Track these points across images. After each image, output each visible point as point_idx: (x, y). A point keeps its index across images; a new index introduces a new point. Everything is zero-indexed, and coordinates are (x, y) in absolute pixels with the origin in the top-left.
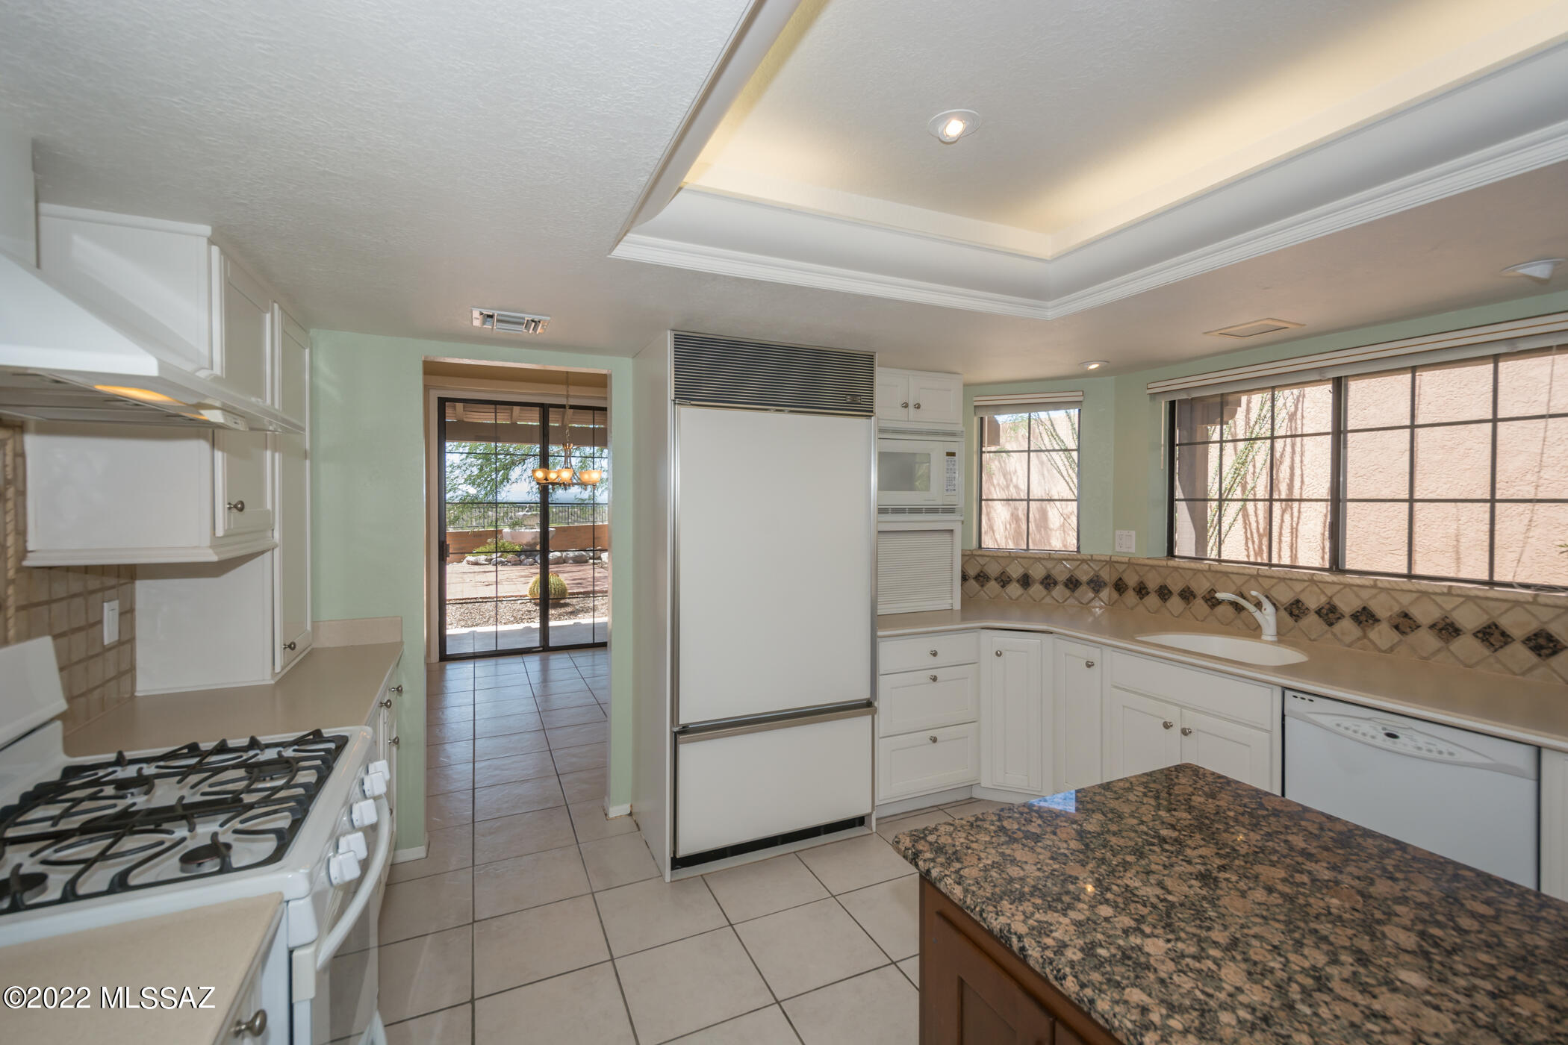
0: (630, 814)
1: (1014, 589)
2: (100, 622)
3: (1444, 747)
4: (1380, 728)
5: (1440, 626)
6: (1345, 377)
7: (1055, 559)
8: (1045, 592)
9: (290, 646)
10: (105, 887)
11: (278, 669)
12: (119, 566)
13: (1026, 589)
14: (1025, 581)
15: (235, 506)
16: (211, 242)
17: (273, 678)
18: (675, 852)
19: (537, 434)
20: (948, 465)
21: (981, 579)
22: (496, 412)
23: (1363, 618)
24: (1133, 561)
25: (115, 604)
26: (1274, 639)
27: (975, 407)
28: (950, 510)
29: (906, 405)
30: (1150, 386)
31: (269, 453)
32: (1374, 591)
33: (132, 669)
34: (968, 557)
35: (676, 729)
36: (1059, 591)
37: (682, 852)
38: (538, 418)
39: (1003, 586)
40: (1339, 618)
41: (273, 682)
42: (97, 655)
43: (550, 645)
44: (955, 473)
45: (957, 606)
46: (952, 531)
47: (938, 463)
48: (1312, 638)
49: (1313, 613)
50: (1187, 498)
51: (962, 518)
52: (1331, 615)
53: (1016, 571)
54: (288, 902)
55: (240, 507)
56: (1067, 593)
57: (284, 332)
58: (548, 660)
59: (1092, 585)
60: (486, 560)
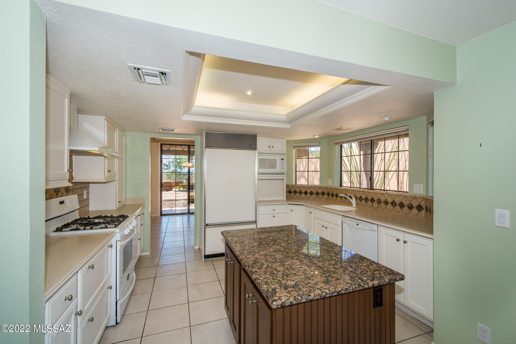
0: (199, 249)
1: (303, 195)
2: (83, 194)
3: (365, 226)
4: (356, 223)
5: (385, 202)
6: (373, 140)
7: (313, 187)
8: (311, 196)
9: (119, 202)
10: (89, 229)
11: (117, 207)
12: (86, 182)
13: (306, 195)
14: (306, 193)
15: (109, 171)
16: (105, 119)
17: (116, 208)
18: (205, 254)
19: (187, 153)
20: (282, 162)
21: (295, 192)
22: (176, 147)
23: (372, 200)
24: (331, 187)
25: (86, 191)
26: (355, 206)
27: (294, 146)
28: (282, 174)
29: (269, 147)
30: (334, 141)
31: (116, 159)
32: (374, 194)
33: (88, 205)
34: (287, 186)
35: (205, 225)
36: (314, 196)
37: (206, 254)
38: (187, 148)
39: (300, 194)
40: (368, 201)
41: (116, 209)
42: (83, 201)
43: (190, 212)
44: (284, 164)
45: (285, 199)
46: (283, 179)
47: (279, 162)
48: (364, 206)
49: (363, 199)
50: (365, 170)
51: (286, 176)
52: (367, 200)
53: (303, 191)
54: (116, 233)
55: (110, 171)
56: (316, 196)
57: (119, 134)
58: (190, 216)
59: (322, 194)
60: (179, 190)
